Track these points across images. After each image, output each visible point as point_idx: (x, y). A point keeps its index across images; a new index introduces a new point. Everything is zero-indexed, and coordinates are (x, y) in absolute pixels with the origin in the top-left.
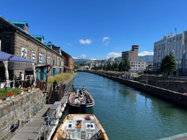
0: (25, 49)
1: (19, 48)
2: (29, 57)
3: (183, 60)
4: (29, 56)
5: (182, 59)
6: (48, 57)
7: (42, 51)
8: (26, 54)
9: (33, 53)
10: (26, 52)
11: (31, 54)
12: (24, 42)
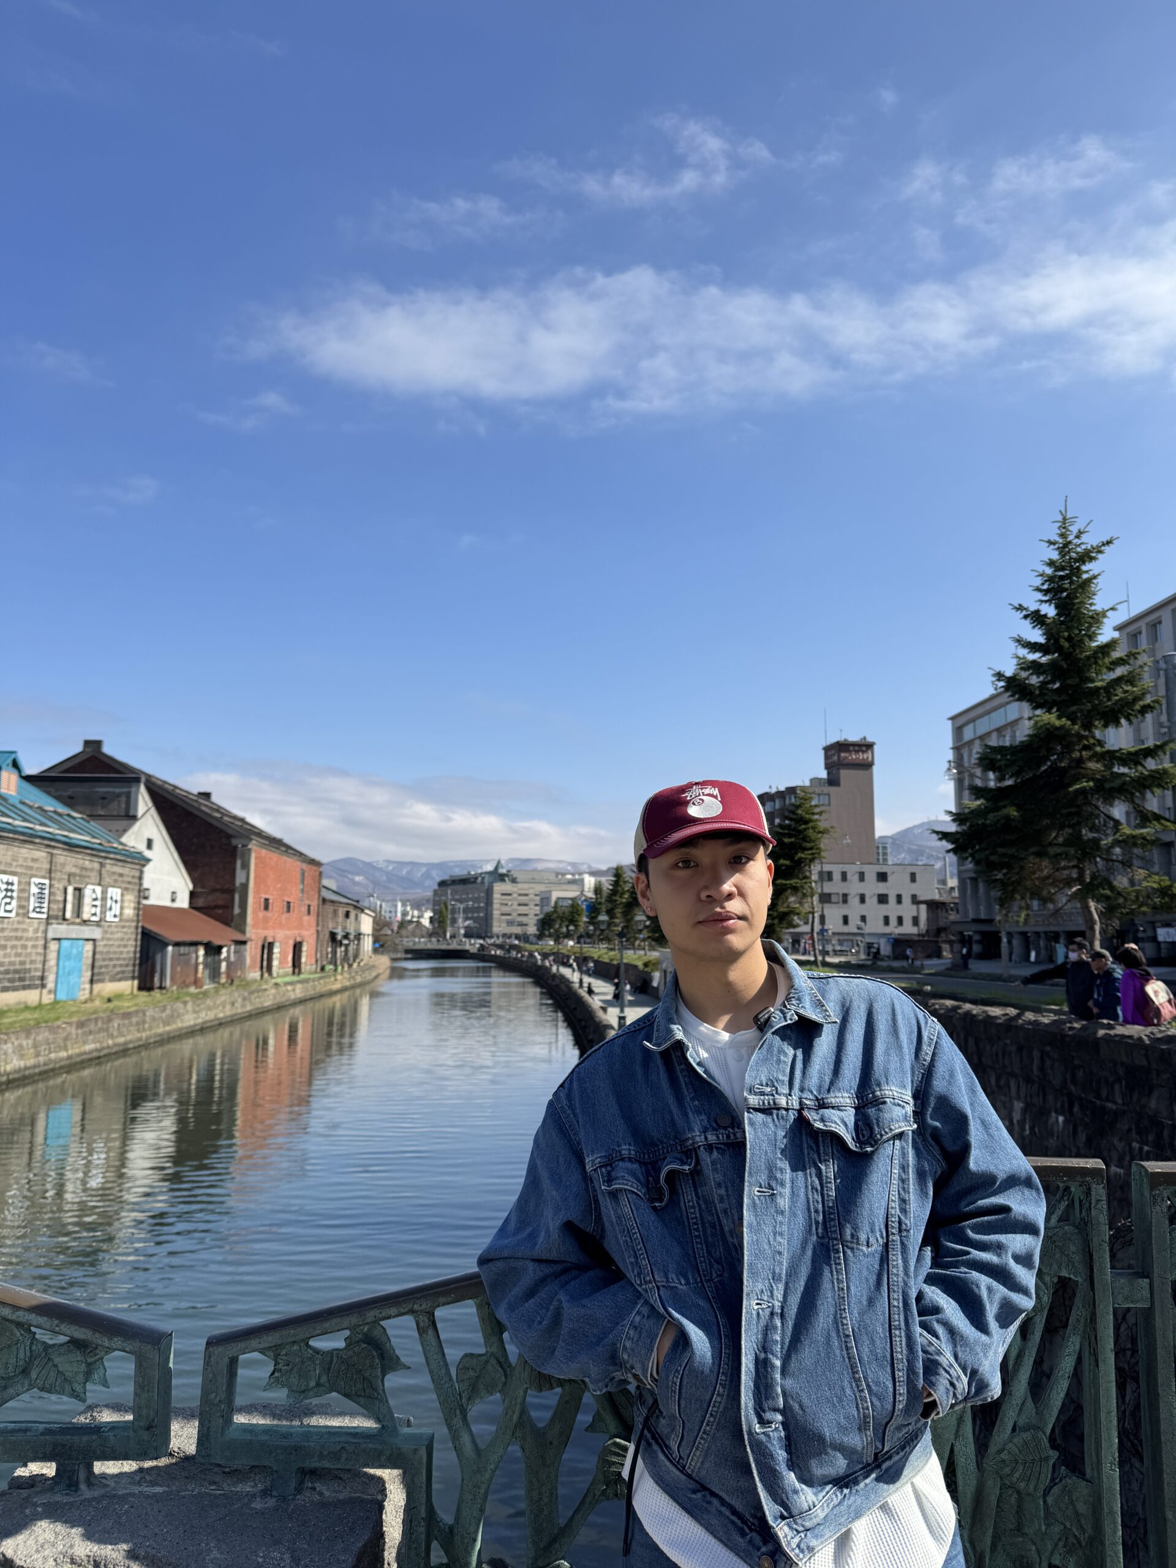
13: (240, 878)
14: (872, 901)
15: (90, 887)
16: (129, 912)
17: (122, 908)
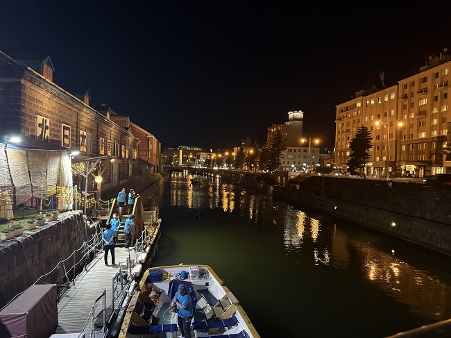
0: (45, 119)
1: (31, 117)
2: (57, 139)
3: (398, 144)
4: (54, 135)
5: (396, 141)
6: (101, 139)
7: (85, 125)
8: (48, 133)
9: (65, 128)
10: (48, 128)
11: (59, 131)
12: (42, 102)
13: (150, 147)
14: (302, 157)
16: (137, 157)
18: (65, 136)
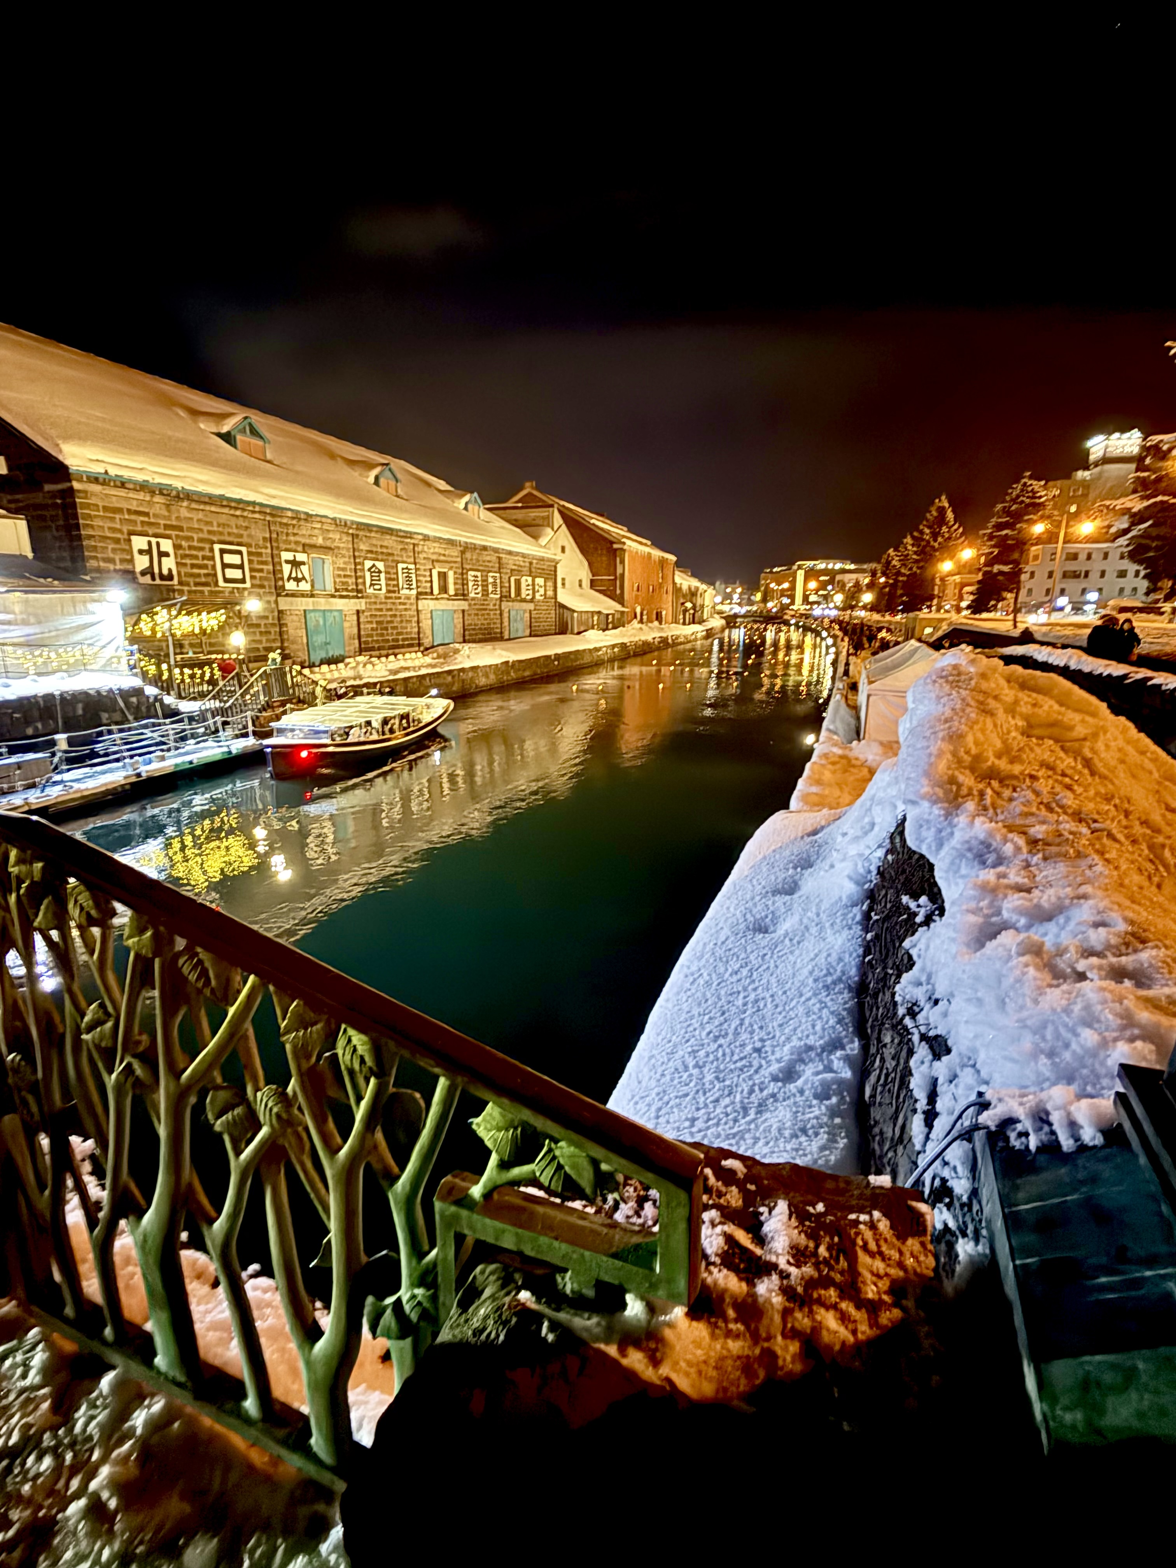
0: (154, 540)
1: (117, 541)
2: (205, 571)
4: (193, 566)
6: (368, 564)
7: (303, 541)
8: (169, 563)
9: (223, 552)
10: (167, 555)
11: (213, 558)
12: (147, 514)
13: (619, 571)
15: (524, 578)
16: (550, 593)
17: (545, 591)
18: (225, 566)
